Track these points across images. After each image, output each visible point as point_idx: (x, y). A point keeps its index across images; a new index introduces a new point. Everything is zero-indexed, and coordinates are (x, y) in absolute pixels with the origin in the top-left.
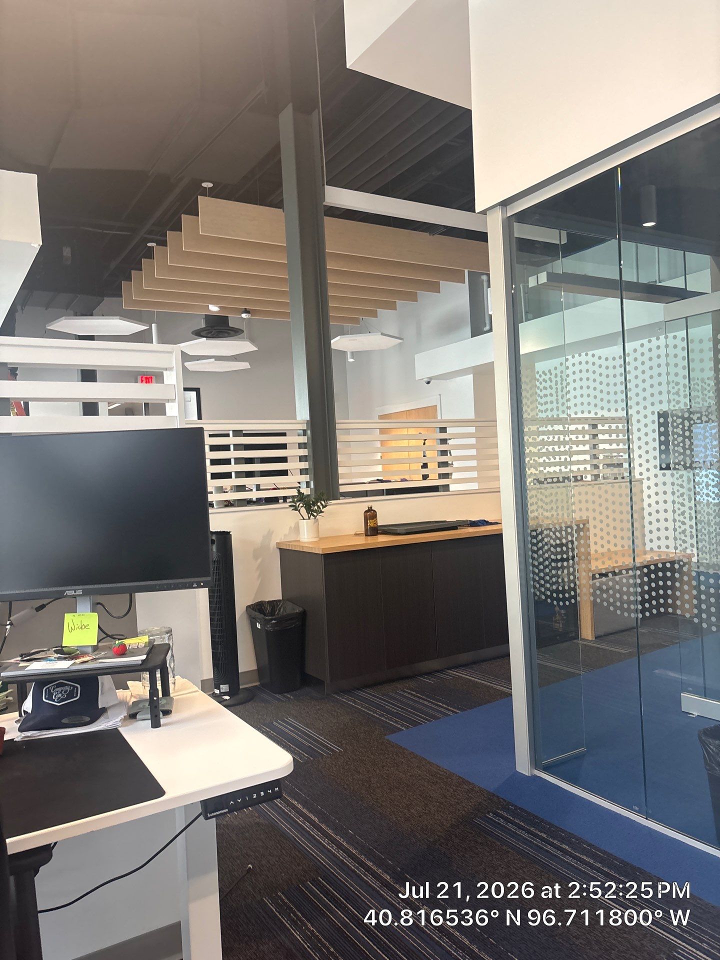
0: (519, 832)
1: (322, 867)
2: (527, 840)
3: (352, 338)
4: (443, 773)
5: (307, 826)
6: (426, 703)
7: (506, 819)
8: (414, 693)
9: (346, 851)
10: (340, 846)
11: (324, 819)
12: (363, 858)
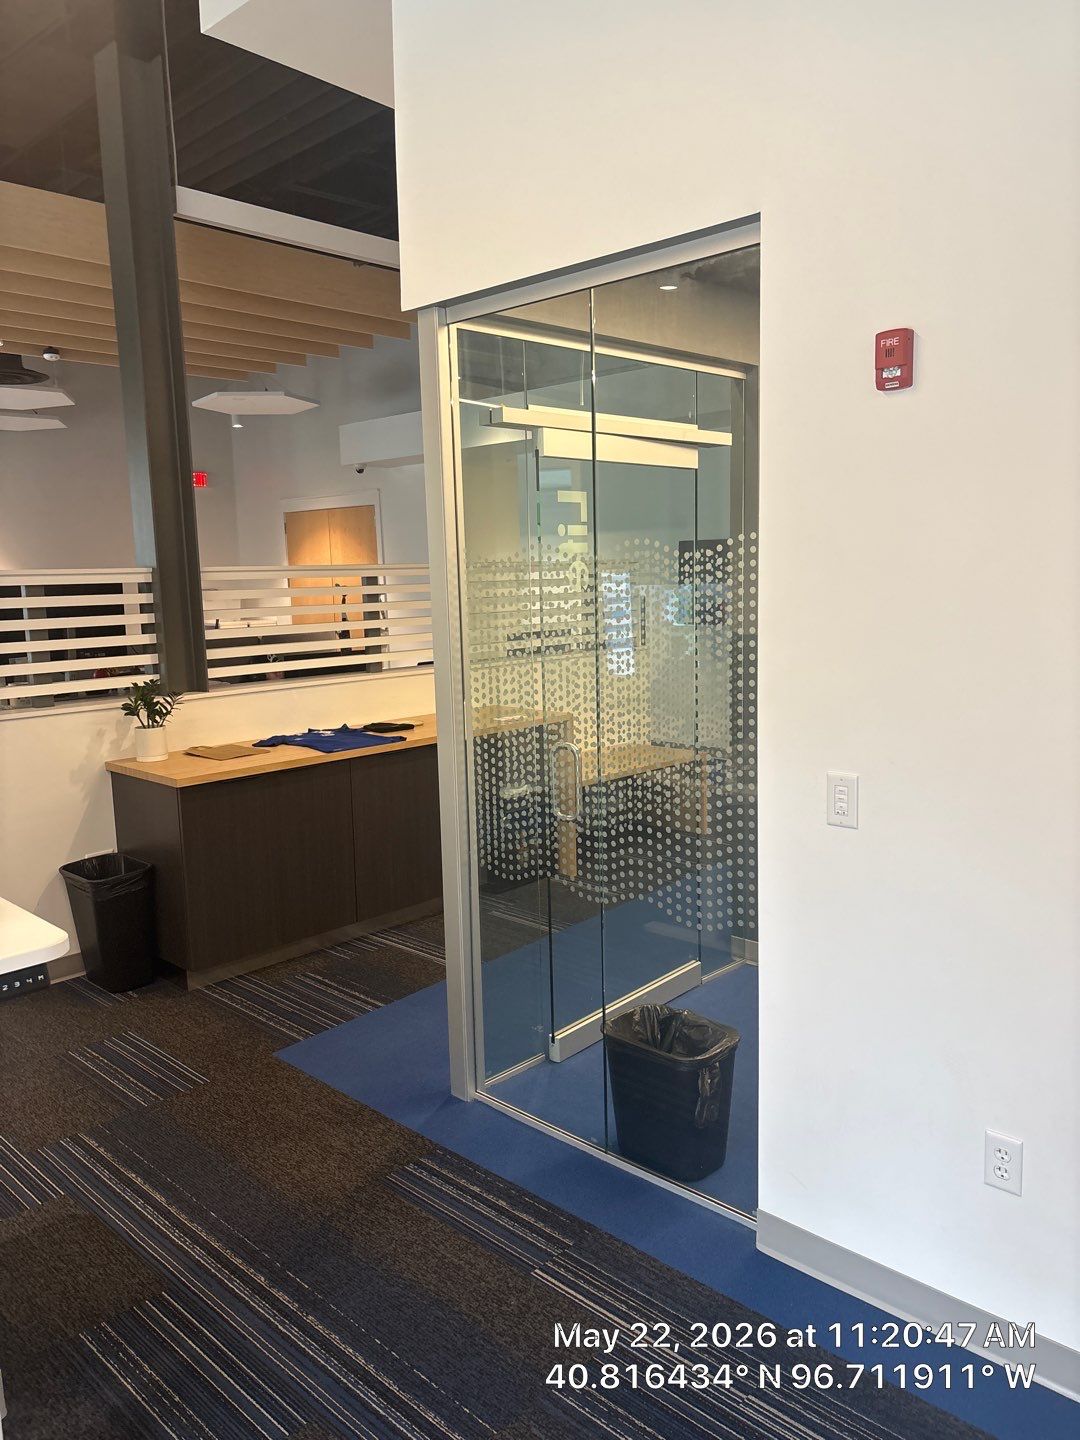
0: (446, 1188)
1: (167, 1274)
2: (454, 1198)
3: (238, 397)
4: (351, 1107)
5: (149, 1213)
6: (336, 993)
7: (431, 1172)
8: (321, 978)
9: (205, 1245)
10: (196, 1240)
11: (175, 1198)
12: (228, 1254)
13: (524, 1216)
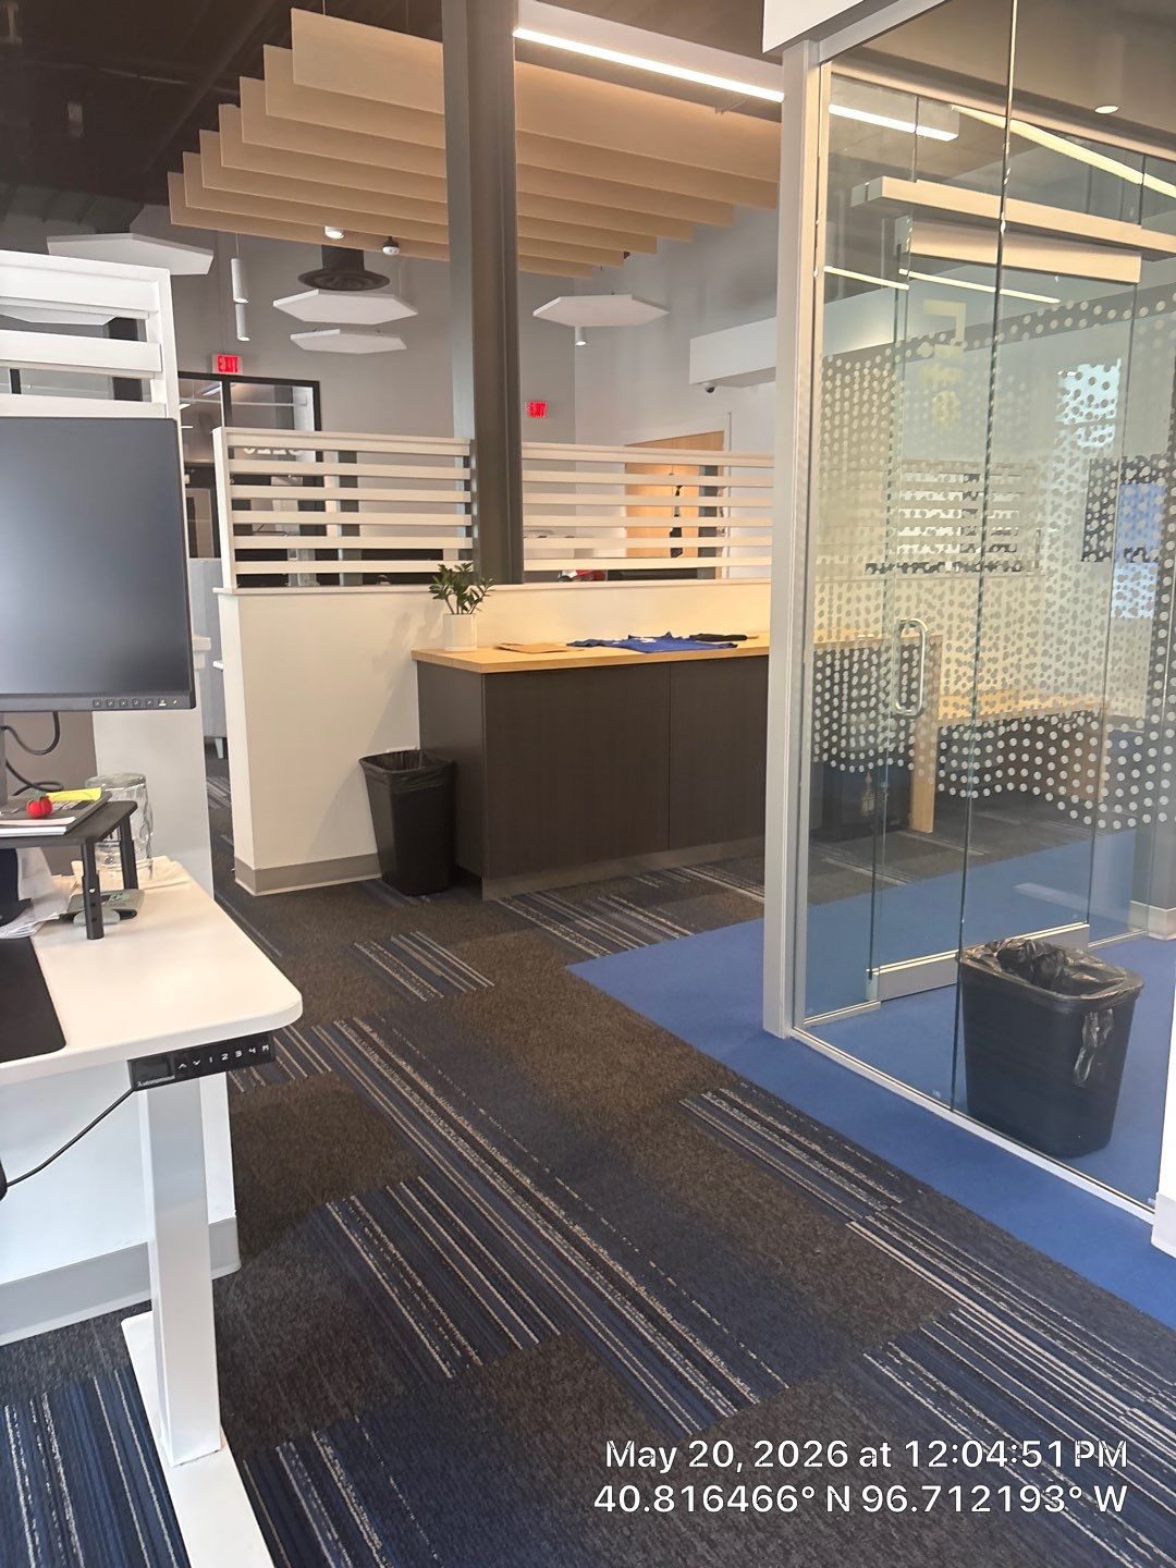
0: (748, 1123)
1: (428, 1162)
2: (757, 1134)
3: (581, 303)
4: (645, 1026)
5: (415, 1100)
6: (641, 917)
7: (733, 1104)
8: (624, 901)
9: (469, 1139)
10: (461, 1132)
11: (444, 1090)
12: (493, 1151)
13: (842, 1165)
